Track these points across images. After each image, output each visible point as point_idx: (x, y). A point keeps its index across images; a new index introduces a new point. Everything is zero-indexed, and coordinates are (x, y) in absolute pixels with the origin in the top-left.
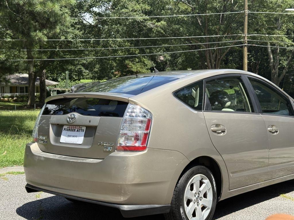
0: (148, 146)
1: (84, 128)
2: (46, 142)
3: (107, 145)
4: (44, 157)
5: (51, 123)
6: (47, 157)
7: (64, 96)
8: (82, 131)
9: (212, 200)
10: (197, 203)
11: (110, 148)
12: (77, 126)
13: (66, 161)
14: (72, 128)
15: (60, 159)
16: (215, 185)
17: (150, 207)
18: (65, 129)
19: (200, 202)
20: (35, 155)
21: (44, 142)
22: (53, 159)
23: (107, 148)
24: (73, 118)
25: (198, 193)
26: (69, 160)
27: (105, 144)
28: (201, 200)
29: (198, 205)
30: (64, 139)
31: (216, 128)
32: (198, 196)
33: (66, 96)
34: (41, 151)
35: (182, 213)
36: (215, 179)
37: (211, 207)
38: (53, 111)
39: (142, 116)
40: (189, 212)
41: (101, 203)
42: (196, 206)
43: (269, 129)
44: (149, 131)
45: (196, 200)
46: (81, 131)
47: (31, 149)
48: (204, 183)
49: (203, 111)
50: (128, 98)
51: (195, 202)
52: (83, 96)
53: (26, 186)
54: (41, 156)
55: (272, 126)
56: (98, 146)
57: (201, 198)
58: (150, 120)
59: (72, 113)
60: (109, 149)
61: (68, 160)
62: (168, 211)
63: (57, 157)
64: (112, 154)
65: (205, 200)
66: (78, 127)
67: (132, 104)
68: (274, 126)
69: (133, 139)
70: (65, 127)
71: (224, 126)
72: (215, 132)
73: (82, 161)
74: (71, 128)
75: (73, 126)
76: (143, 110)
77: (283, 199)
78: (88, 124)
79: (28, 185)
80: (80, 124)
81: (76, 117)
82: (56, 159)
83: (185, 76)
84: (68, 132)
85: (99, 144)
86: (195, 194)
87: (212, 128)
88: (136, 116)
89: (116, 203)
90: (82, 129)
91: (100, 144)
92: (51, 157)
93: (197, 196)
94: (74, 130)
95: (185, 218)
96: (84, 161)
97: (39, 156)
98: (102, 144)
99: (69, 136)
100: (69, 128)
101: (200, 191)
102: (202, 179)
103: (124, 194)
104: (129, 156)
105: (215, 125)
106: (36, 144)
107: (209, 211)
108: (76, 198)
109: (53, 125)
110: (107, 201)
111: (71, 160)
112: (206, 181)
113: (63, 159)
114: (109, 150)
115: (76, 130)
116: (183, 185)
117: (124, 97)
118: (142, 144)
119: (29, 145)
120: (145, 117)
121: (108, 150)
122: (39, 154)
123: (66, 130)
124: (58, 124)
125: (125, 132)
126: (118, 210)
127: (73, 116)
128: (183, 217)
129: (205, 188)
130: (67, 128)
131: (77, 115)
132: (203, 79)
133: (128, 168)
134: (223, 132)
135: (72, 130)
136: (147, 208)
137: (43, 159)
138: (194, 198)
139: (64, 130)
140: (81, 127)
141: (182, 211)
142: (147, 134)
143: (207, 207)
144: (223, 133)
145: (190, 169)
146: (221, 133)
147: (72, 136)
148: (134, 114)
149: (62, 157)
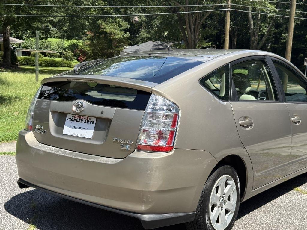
0: (175, 145)
1: (94, 120)
2: (45, 132)
3: (125, 142)
4: (43, 151)
5: (51, 110)
6: (47, 151)
7: (69, 80)
8: (91, 123)
9: (236, 203)
10: (221, 207)
11: (129, 147)
12: (84, 117)
13: (73, 158)
14: (79, 119)
15: (65, 155)
16: (239, 186)
17: (174, 217)
18: (68, 118)
19: (224, 206)
20: (32, 147)
21: (42, 131)
22: (56, 154)
23: (124, 146)
24: (80, 107)
25: (223, 196)
26: (77, 158)
27: (122, 141)
28: (225, 204)
29: (222, 210)
30: (67, 130)
31: (244, 121)
32: (223, 200)
33: (71, 80)
34: (38, 142)
35: (207, 221)
36: (239, 180)
37: (234, 211)
38: (47, 95)
39: (167, 110)
40: (214, 219)
41: (116, 211)
42: (220, 211)
43: (292, 119)
44: (175, 128)
45: (220, 204)
46: (89, 122)
47: (26, 139)
48: (229, 184)
49: (230, 101)
50: (151, 88)
51: (220, 207)
52: (94, 81)
53: (19, 182)
54: (39, 149)
55: (295, 116)
56: (113, 143)
57: (225, 202)
58: (177, 114)
59: (79, 101)
60: (127, 147)
61: (75, 157)
62: (193, 219)
63: (61, 152)
64: (132, 155)
65: (230, 203)
66: (86, 118)
67: (155, 95)
68: (297, 115)
69: (157, 136)
70: (68, 116)
71: (251, 118)
72: (242, 125)
73: (93, 160)
74: (76, 118)
75: (79, 116)
76: (168, 102)
77: (298, 194)
78: (99, 115)
79: (20, 179)
80: (90, 114)
81: (84, 105)
82: (60, 155)
83: (210, 59)
84: (73, 122)
85: (114, 141)
86: (220, 198)
87: (240, 122)
88: (160, 110)
89: (136, 212)
90: (92, 120)
91: (116, 141)
92: (53, 152)
93: (221, 200)
94: (81, 121)
95: (209, 226)
96: (96, 160)
97: (37, 149)
98: (118, 141)
99: (74, 127)
100: (74, 118)
101: (224, 194)
102: (227, 180)
103: (147, 203)
104: (153, 159)
105: (242, 118)
106: (31, 133)
107: (232, 215)
108: (85, 203)
109: (53, 112)
110: (124, 209)
111: (79, 158)
112: (232, 182)
113: (68, 156)
114: (127, 149)
115: (84, 121)
116: (209, 189)
117: (146, 85)
118: (168, 144)
119: (23, 135)
120: (171, 110)
121: (125, 149)
122: (36, 146)
123: (70, 120)
124: (60, 112)
125: (147, 128)
126: (138, 221)
127: (80, 105)
128: (207, 225)
129: (229, 190)
130: (72, 118)
131: (85, 103)
132: (229, 63)
133: (151, 172)
134: (251, 125)
135: (78, 120)
136: (171, 217)
137: (42, 153)
138: (218, 203)
139: (68, 120)
140: (89, 117)
141: (207, 219)
142: (174, 131)
143: (230, 211)
144: (250, 127)
145: (217, 170)
146: (248, 127)
147: (78, 128)
148: (157, 107)
149: (66, 152)
